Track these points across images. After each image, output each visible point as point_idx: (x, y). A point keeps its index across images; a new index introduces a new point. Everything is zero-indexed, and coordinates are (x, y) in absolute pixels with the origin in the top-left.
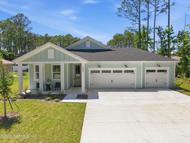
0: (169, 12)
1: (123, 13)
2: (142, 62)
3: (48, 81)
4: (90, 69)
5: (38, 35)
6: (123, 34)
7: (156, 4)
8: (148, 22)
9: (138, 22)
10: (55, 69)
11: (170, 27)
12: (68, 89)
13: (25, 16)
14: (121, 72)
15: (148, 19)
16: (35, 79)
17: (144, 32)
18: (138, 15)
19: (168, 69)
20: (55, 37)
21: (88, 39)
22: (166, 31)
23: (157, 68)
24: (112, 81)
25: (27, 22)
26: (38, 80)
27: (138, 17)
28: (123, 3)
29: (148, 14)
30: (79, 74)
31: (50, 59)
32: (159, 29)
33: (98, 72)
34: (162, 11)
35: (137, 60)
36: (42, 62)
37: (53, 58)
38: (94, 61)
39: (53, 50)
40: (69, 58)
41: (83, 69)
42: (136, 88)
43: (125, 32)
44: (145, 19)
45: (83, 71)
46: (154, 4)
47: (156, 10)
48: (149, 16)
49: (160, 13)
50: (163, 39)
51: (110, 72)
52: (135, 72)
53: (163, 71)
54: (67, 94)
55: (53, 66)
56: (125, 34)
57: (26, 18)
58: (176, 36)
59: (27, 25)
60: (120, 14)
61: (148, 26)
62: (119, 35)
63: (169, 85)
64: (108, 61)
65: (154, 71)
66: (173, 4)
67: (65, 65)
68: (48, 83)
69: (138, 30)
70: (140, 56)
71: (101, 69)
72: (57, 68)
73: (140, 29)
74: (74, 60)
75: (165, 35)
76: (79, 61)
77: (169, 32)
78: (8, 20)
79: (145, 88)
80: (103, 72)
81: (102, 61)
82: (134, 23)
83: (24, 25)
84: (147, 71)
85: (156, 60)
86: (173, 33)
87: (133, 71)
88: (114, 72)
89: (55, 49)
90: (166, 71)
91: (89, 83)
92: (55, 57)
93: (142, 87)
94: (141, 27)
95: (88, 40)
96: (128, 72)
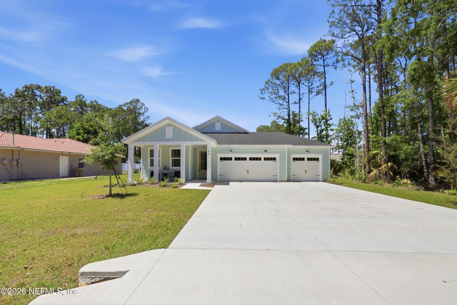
0: (326, 92)
1: (266, 96)
2: (286, 147)
3: (165, 169)
4: (219, 156)
6: (270, 126)
7: (310, 85)
8: (300, 107)
9: (287, 107)
10: (175, 154)
11: (328, 111)
13: (141, 102)
14: (260, 159)
15: (300, 102)
16: (149, 167)
17: (294, 120)
18: (287, 97)
19: (320, 157)
21: (218, 119)
22: (322, 117)
23: (306, 156)
25: (143, 110)
26: (152, 168)
27: (287, 100)
28: (267, 83)
29: (300, 96)
31: (168, 138)
32: (314, 115)
33: (230, 159)
34: (318, 93)
35: (281, 144)
36: (158, 143)
37: (172, 137)
38: (224, 144)
39: (172, 127)
40: (192, 138)
41: (209, 152)
42: (279, 181)
43: (272, 124)
44: (296, 103)
45: (209, 154)
46: (308, 84)
47: (310, 92)
48: (300, 99)
49: (315, 96)
50: (320, 127)
52: (278, 160)
53: (314, 159)
55: (172, 150)
56: (272, 126)
57: (143, 104)
58: (337, 125)
59: (143, 114)
60: (263, 96)
61: (300, 112)
62: (264, 127)
63: (322, 178)
64: (243, 144)
65: (303, 159)
66: (332, 84)
67: (187, 147)
68: (166, 172)
69: (286, 117)
70: (285, 140)
71: (233, 156)
72: (177, 153)
73: (289, 116)
75: (322, 123)
76: (204, 141)
77: (325, 119)
78: (120, 107)
79: (291, 180)
80: (236, 159)
81: (235, 144)
82: (282, 107)
83: (140, 114)
84: (294, 159)
85: (304, 145)
86: (331, 119)
89: (174, 127)
90: (318, 159)
91: (218, 174)
92: (174, 136)
93: (286, 179)
94: (291, 113)
95: (218, 121)
96: (268, 159)
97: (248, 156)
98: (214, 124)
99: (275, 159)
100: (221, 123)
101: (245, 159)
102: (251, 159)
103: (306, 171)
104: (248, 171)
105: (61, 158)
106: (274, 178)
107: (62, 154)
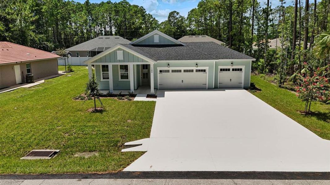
2: (214, 61)
4: (159, 69)
5: (73, 1)
12: (137, 90)
14: (192, 71)
16: (102, 80)
19: (243, 68)
20: (100, 4)
21: (156, 33)
23: (231, 67)
24: (182, 81)
26: (105, 80)
30: (147, 70)
31: (120, 60)
33: (168, 71)
35: (209, 59)
36: (111, 63)
38: (163, 60)
39: (122, 51)
40: (138, 59)
41: (152, 70)
42: (207, 88)
45: (152, 72)
51: (180, 71)
52: (207, 71)
53: (238, 70)
54: (137, 95)
63: (244, 85)
64: (179, 60)
65: (229, 70)
67: (134, 65)
70: (214, 53)
71: (171, 69)
72: (126, 68)
74: (143, 61)
76: (147, 62)
79: (218, 87)
80: (173, 71)
81: (172, 60)
84: (221, 70)
85: (230, 59)
87: (205, 70)
88: (185, 71)
90: (241, 70)
91: (158, 84)
92: (124, 58)
93: (214, 87)
96: (199, 71)
97: (182, 69)
98: (153, 36)
99: (205, 71)
103: (230, 79)
106: (204, 86)
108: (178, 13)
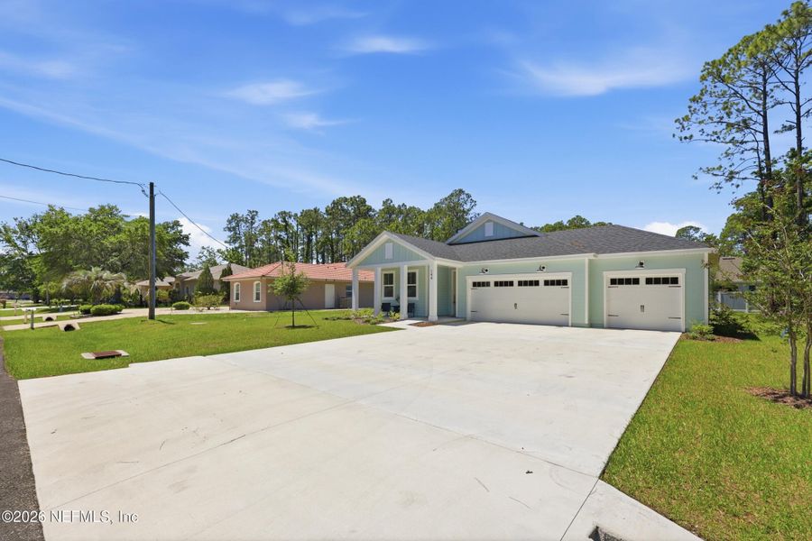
2: (586, 258)
14: (536, 283)
16: (383, 298)
21: (489, 218)
23: (643, 274)
31: (388, 259)
33: (488, 284)
37: (392, 257)
38: (474, 260)
42: (570, 324)
45: (431, 278)
52: (570, 283)
53: (665, 281)
63: (685, 323)
65: (636, 281)
71: (492, 279)
74: (419, 258)
79: (605, 326)
80: (497, 284)
81: (490, 259)
84: (613, 282)
87: (568, 281)
89: (394, 243)
91: (469, 309)
93: (587, 323)
95: (489, 221)
96: (552, 283)
97: (516, 278)
98: (483, 225)
99: (565, 283)
100: (495, 223)
101: (511, 284)
102: (520, 283)
103: (642, 307)
104: (516, 304)
105: (327, 286)
106: (562, 319)
107: (327, 282)
108: (697, 230)
